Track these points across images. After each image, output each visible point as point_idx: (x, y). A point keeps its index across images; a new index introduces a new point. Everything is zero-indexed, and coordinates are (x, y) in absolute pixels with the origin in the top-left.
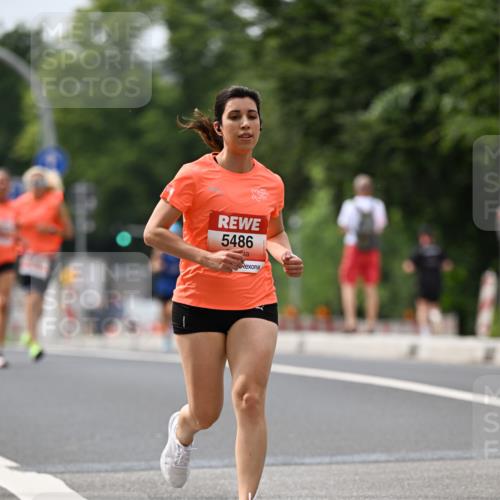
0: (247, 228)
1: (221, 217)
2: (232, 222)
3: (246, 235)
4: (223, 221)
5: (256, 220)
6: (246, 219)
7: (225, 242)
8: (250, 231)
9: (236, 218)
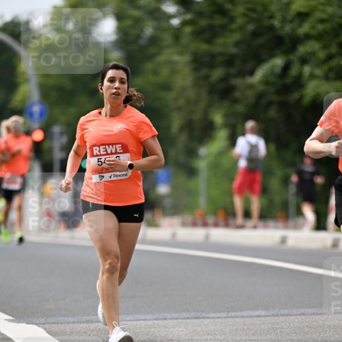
0: (114, 151)
2: (102, 150)
5: (118, 146)
6: (111, 146)
7: (100, 163)
8: (116, 153)
9: (104, 147)
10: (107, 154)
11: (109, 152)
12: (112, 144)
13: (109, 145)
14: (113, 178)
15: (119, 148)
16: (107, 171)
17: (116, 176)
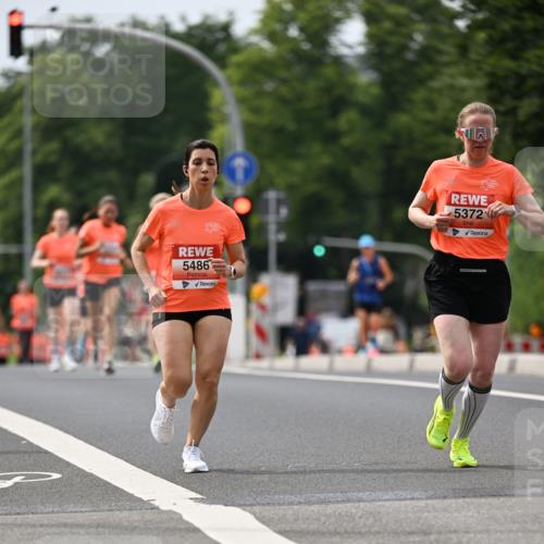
1: (180, 249)
3: (203, 261)
4: (182, 252)
8: (205, 257)
10: (195, 257)
11: (198, 254)
12: (203, 246)
13: (199, 246)
14: (199, 287)
15: (209, 250)
16: (194, 277)
17: (204, 284)
